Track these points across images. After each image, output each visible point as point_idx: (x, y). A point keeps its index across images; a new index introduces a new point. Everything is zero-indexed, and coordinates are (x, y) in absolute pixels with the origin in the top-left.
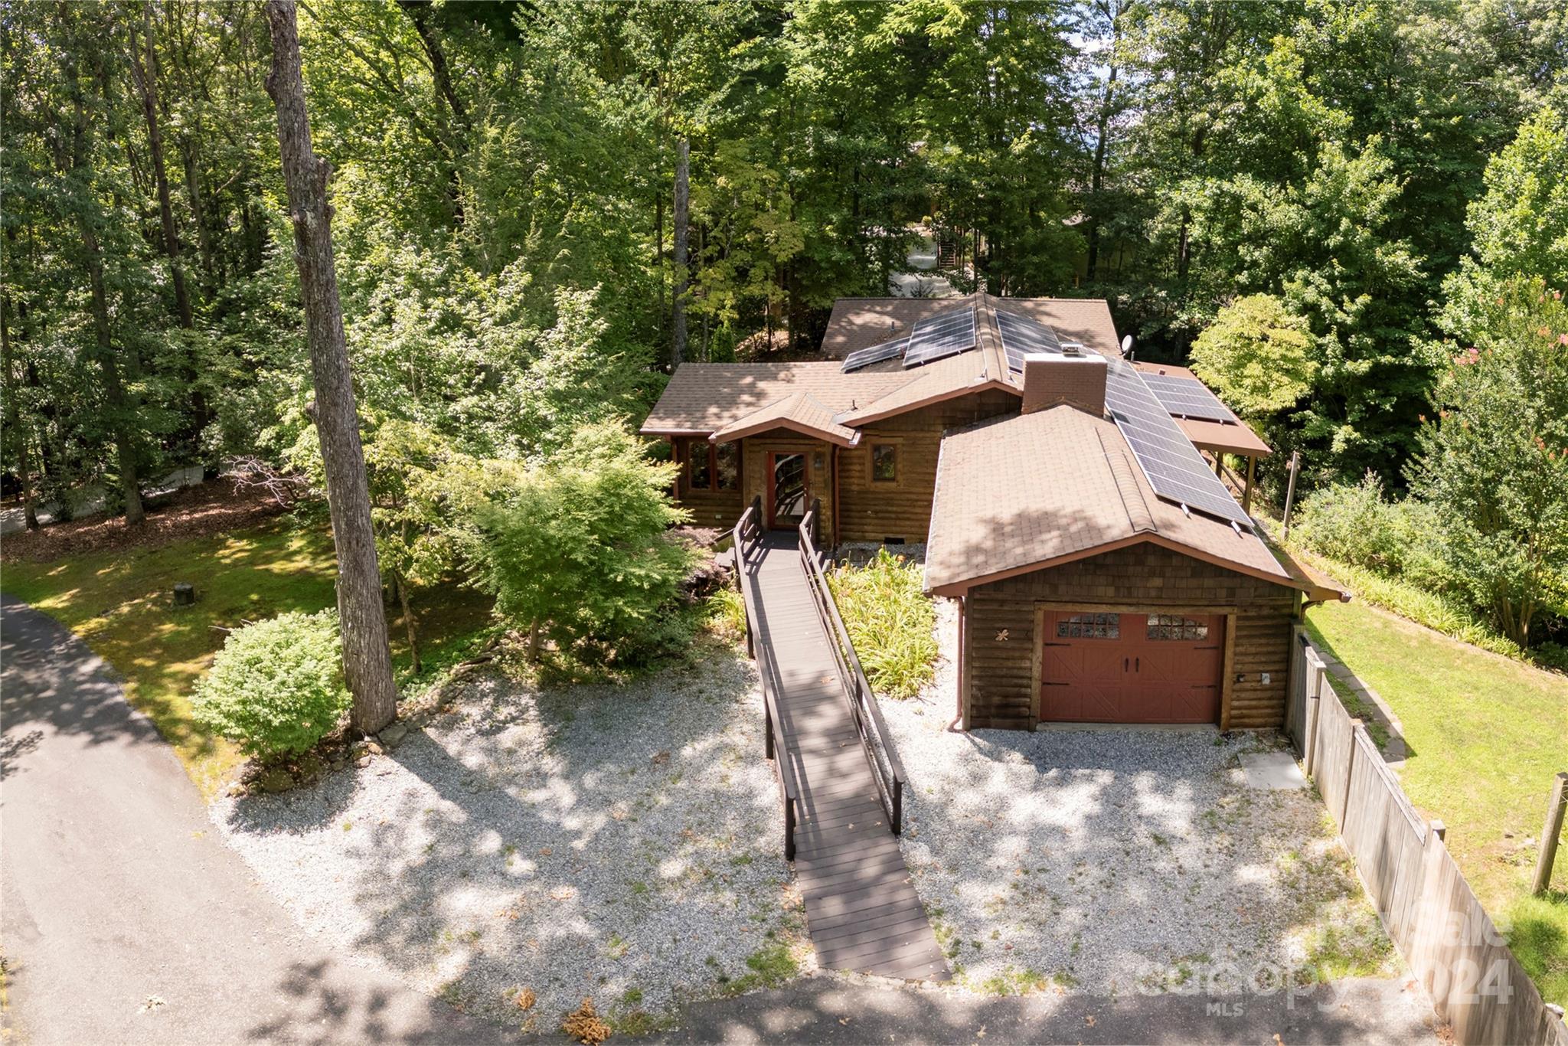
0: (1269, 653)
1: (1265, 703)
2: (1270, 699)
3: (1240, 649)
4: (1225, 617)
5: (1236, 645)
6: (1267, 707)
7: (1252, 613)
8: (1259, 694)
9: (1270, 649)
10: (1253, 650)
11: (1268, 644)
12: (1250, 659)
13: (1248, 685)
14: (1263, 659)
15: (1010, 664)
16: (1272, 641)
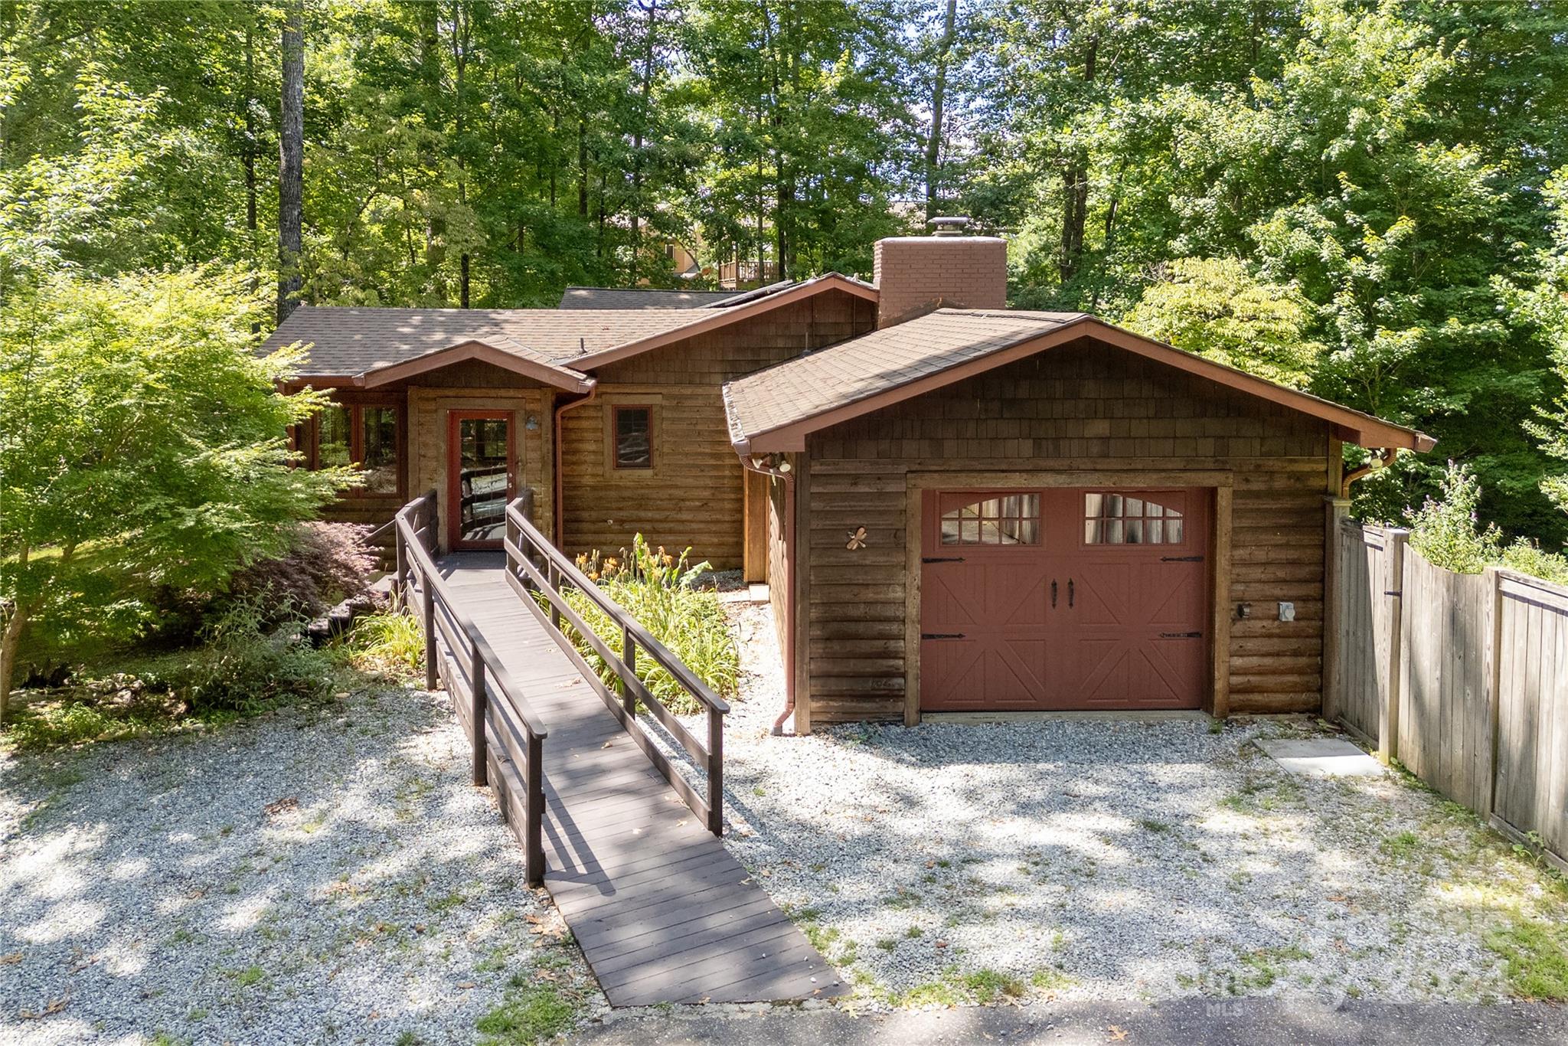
0: (1293, 563)
1: (1288, 661)
2: (1296, 653)
3: (1240, 553)
4: (1213, 492)
5: (1235, 546)
6: (1291, 671)
7: (1257, 486)
8: (1276, 644)
9: (1292, 554)
10: (1261, 555)
11: (1287, 546)
12: (1257, 573)
13: (1257, 625)
14: (1281, 574)
15: (870, 595)
16: (1293, 539)
